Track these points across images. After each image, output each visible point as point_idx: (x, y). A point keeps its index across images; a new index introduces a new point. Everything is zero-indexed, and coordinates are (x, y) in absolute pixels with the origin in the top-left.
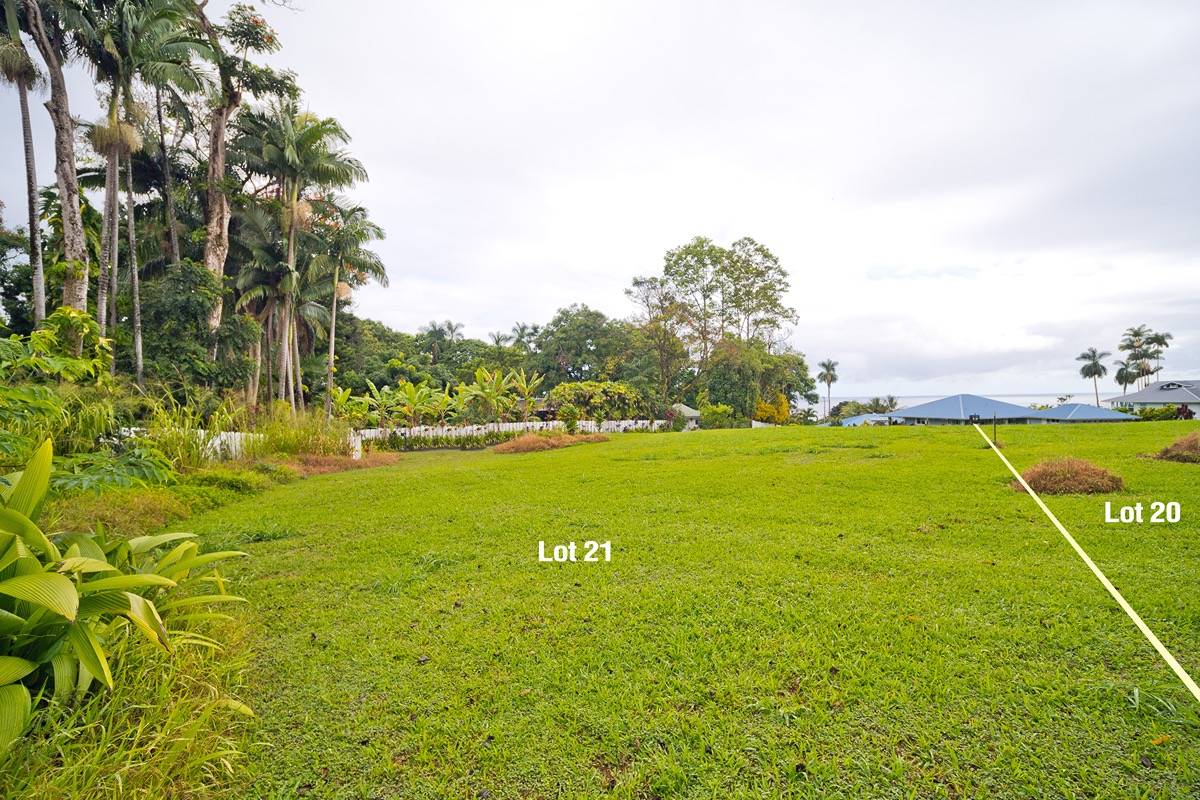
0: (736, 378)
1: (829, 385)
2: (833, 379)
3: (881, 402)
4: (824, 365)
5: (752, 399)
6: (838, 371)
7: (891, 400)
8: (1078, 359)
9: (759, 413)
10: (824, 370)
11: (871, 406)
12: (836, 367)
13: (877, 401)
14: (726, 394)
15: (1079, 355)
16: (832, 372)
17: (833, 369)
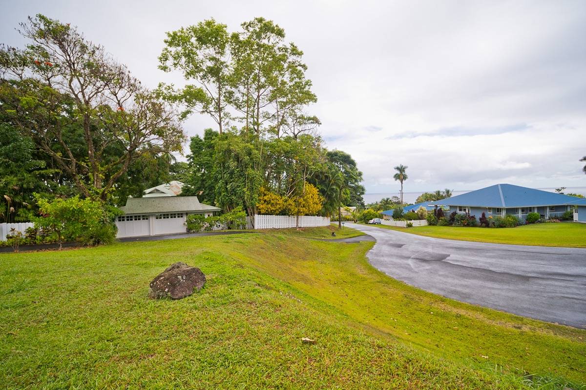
0: (232, 164)
1: (402, 183)
2: (405, 178)
3: (441, 194)
4: (398, 168)
5: (251, 189)
6: (407, 172)
7: (448, 192)
8: (581, 160)
9: (263, 207)
10: (398, 172)
11: (434, 196)
12: (406, 170)
13: (438, 192)
14: (227, 184)
15: (582, 158)
16: (403, 173)
17: (404, 171)
